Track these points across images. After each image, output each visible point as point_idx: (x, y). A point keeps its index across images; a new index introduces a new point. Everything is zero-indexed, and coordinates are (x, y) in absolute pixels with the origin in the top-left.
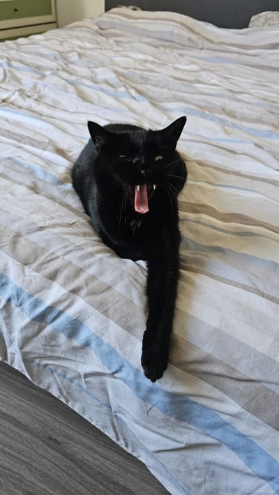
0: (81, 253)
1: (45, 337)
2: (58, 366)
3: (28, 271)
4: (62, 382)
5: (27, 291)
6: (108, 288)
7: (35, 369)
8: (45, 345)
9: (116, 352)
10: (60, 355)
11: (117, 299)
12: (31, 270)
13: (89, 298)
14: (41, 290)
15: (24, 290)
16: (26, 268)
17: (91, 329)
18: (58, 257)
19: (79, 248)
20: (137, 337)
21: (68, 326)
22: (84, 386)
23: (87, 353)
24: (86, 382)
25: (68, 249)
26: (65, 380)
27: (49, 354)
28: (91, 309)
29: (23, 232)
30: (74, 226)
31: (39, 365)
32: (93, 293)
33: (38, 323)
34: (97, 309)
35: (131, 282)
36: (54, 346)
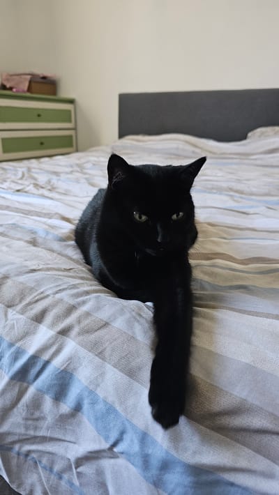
0: (75, 291)
1: (27, 406)
2: (43, 453)
3: (12, 313)
4: (48, 481)
5: (7, 339)
6: (105, 325)
7: (14, 462)
8: (26, 419)
9: (115, 410)
10: (45, 434)
11: (117, 336)
12: (14, 312)
13: (81, 338)
14: (25, 336)
15: (5, 338)
16: (10, 310)
17: (83, 381)
18: (48, 296)
19: (74, 287)
20: (142, 384)
21: (53, 382)
22: (76, 482)
23: (79, 424)
24: (79, 474)
25: (61, 288)
26: (52, 477)
27: (32, 433)
28: (83, 352)
29: (12, 275)
30: (71, 271)
31: (19, 454)
32: (86, 331)
33: (18, 384)
34: (90, 351)
35: (134, 318)
36: (37, 419)
